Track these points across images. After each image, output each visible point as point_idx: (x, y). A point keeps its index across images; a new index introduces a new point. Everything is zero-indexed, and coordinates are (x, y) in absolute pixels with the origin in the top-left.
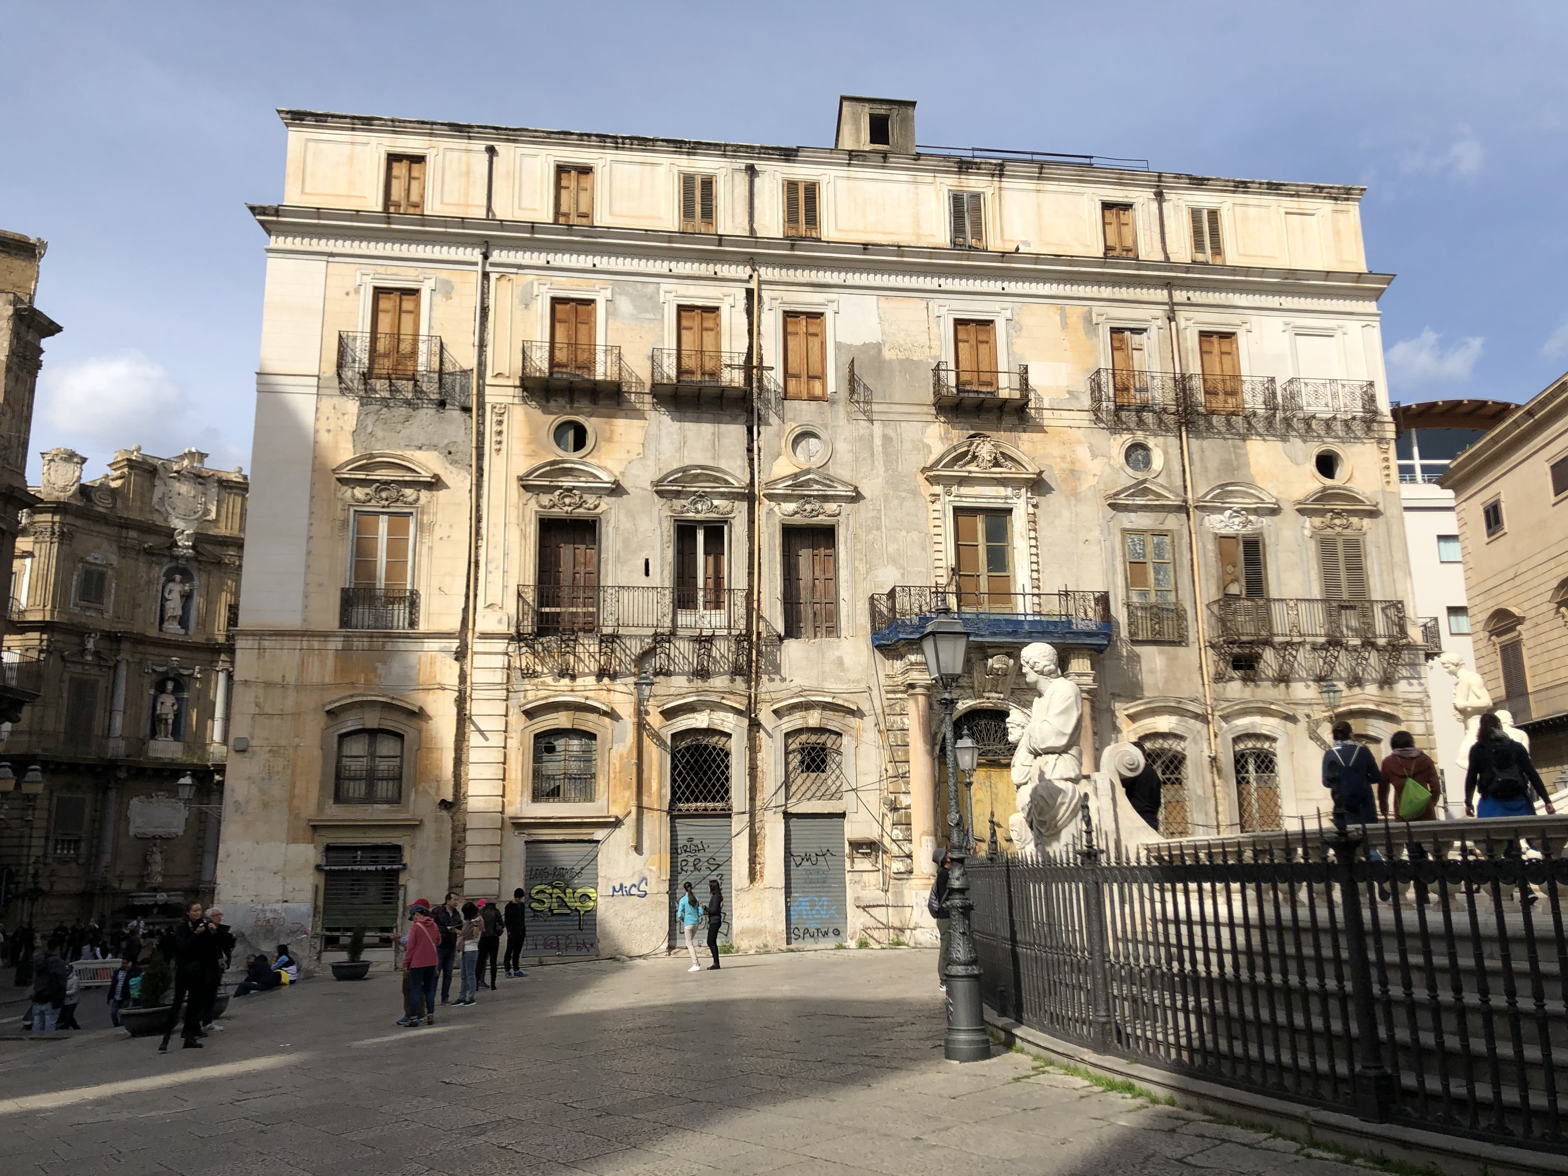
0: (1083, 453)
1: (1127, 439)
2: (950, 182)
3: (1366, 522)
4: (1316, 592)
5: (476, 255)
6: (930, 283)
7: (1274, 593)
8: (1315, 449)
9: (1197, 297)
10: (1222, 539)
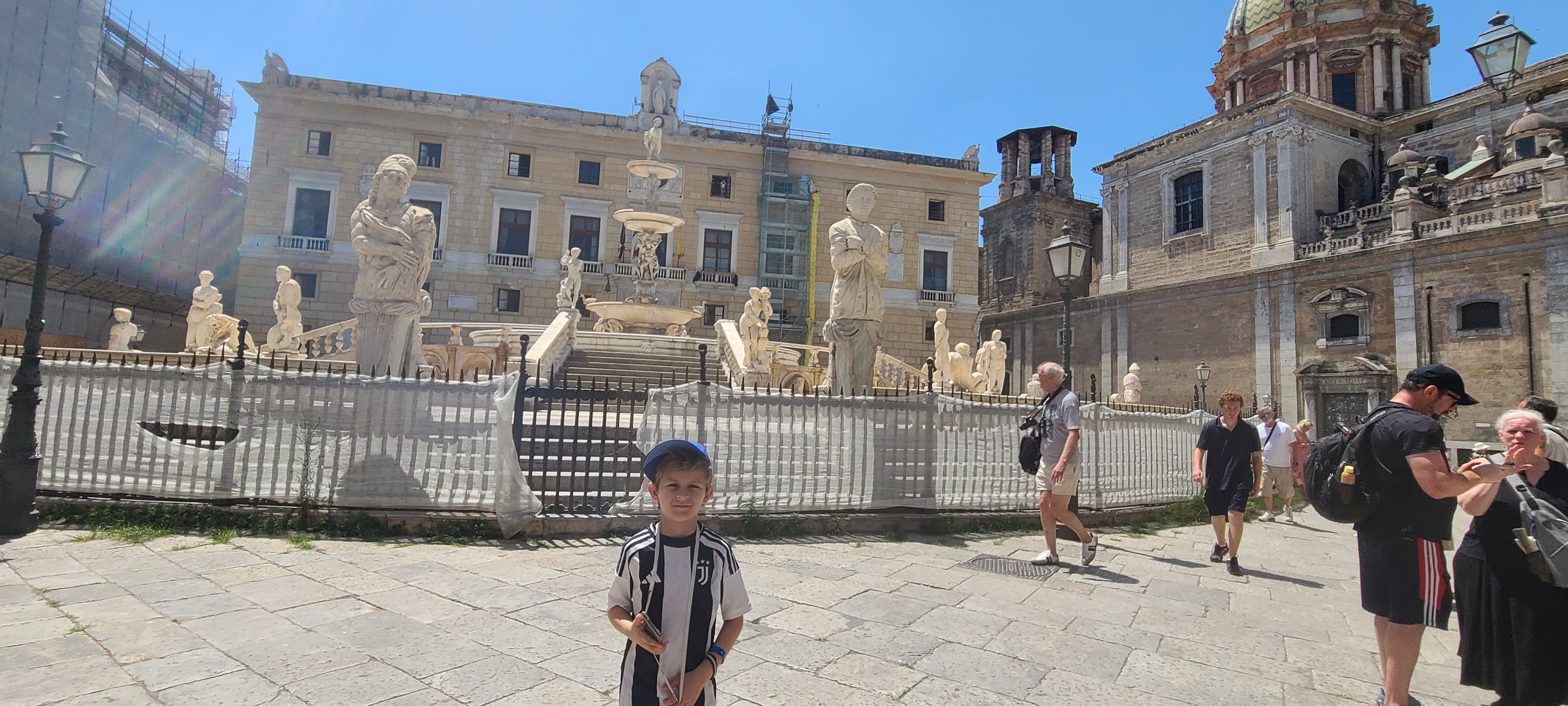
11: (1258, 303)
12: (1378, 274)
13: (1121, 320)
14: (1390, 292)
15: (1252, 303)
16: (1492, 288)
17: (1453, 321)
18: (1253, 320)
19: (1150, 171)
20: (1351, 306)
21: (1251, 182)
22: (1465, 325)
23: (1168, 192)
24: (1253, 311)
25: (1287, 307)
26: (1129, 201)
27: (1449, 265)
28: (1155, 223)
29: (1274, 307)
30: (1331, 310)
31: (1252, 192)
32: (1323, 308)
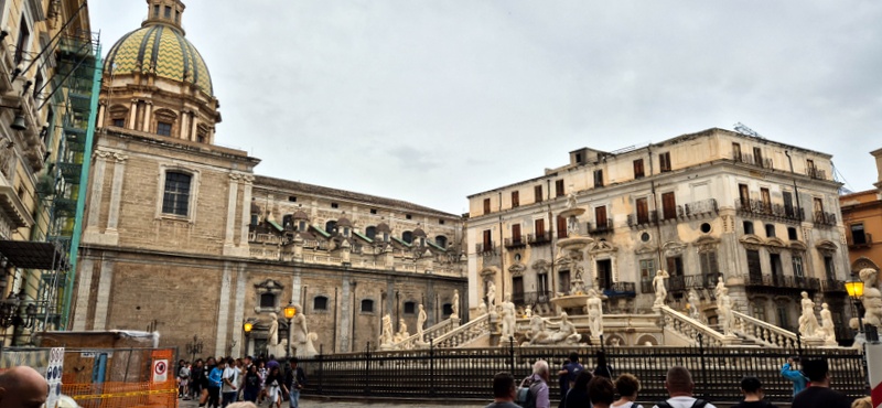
0: (629, 239)
1: (641, 232)
2: (594, 168)
3: (718, 246)
4: (700, 272)
5: (497, 219)
6: (589, 199)
7: (686, 273)
8: (700, 223)
9: (661, 183)
10: (668, 259)
11: (224, 280)
12: (288, 276)
13: (106, 271)
14: (291, 286)
15: (220, 277)
16: (326, 292)
17: (312, 305)
18: (219, 290)
19: (149, 157)
20: (274, 291)
21: (227, 200)
22: (316, 307)
23: (162, 180)
24: (220, 283)
25: (241, 284)
26: (125, 172)
27: (313, 279)
28: (150, 199)
29: (234, 282)
30: (264, 290)
31: (227, 206)
32: (260, 290)
